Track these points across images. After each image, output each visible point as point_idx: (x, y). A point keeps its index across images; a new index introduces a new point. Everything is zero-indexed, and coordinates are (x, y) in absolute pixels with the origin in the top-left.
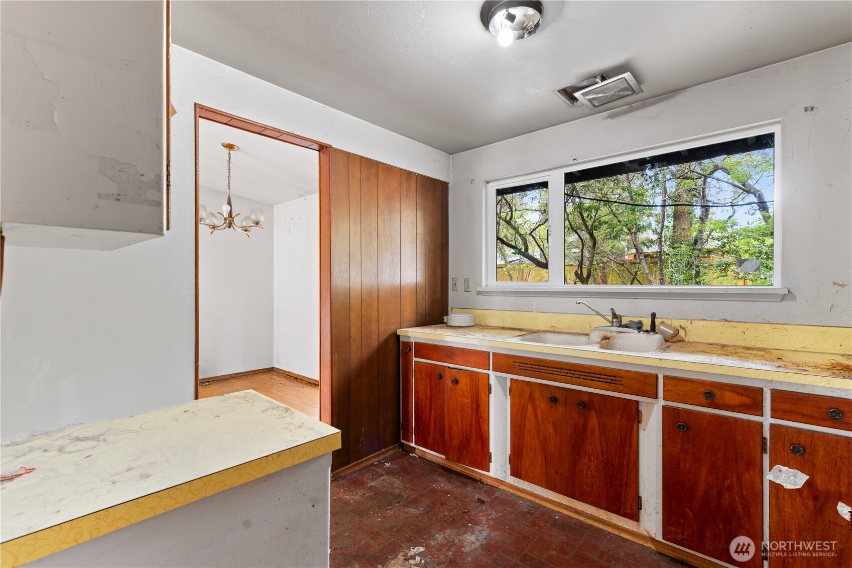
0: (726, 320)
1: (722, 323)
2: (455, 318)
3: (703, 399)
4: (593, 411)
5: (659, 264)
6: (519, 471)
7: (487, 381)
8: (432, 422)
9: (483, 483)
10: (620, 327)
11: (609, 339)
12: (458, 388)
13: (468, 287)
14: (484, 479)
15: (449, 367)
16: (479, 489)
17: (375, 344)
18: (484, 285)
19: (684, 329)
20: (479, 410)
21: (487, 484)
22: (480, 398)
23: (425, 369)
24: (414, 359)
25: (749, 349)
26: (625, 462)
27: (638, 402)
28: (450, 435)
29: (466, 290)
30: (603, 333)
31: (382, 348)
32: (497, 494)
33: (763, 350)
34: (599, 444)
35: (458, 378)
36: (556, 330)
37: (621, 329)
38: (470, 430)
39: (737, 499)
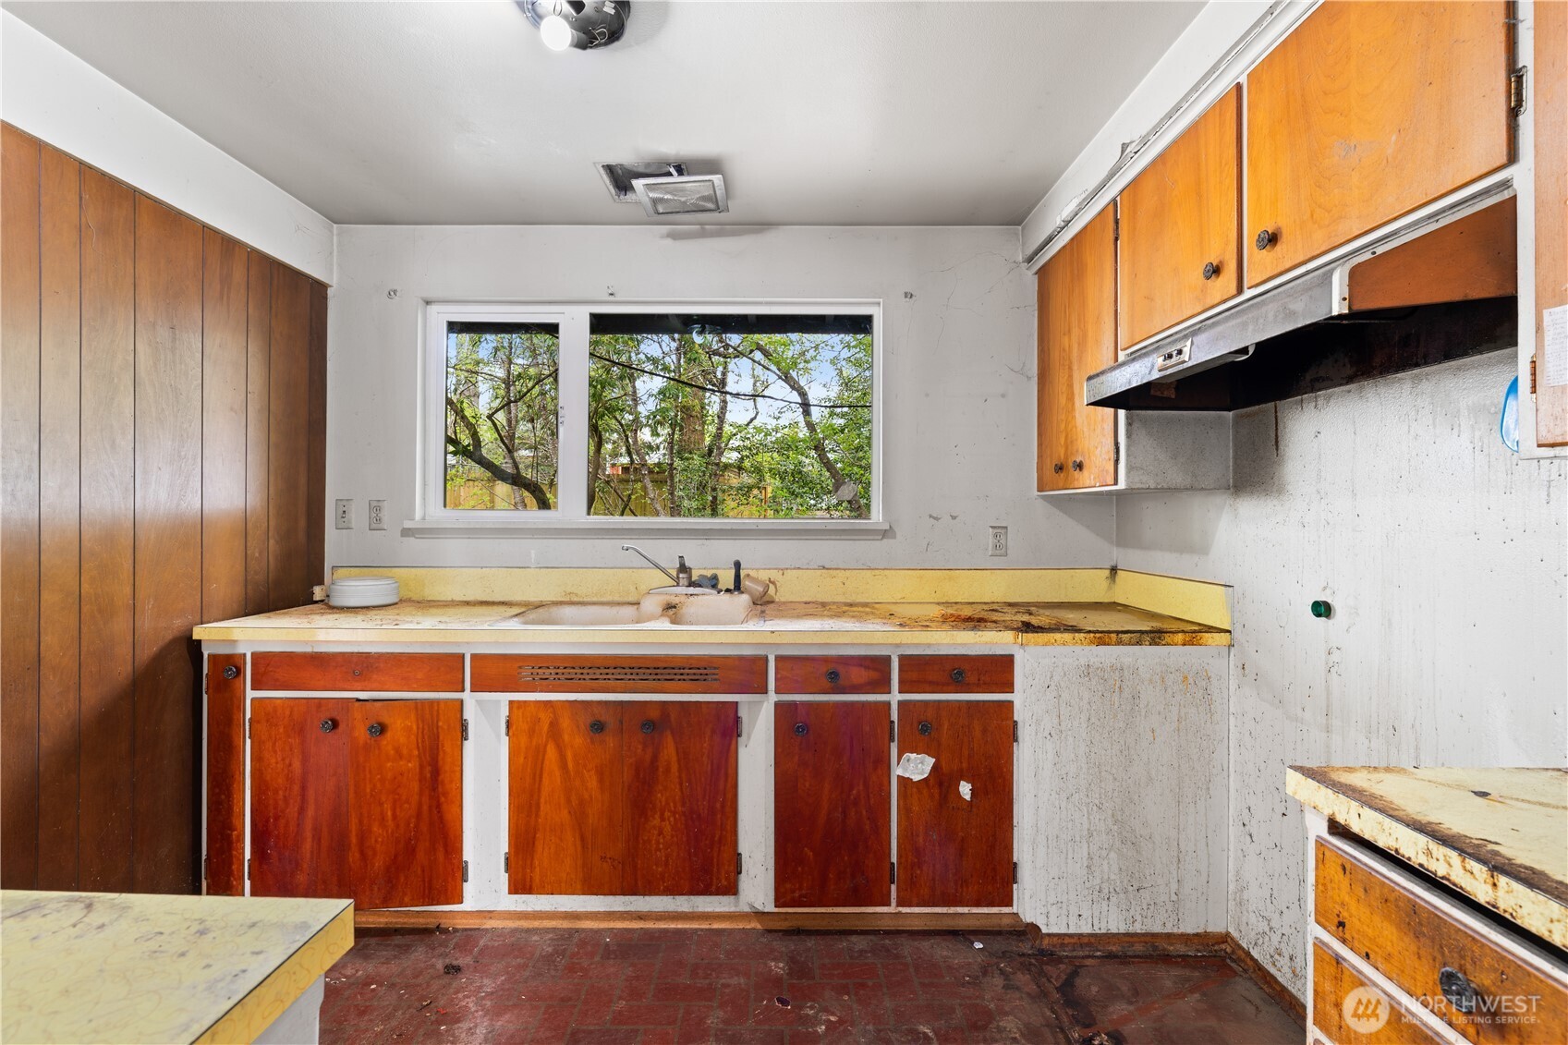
0: (824, 568)
1: (819, 572)
2: (352, 589)
3: (826, 683)
4: (668, 733)
5: (668, 484)
6: (528, 880)
7: (459, 716)
8: (308, 834)
9: (445, 931)
10: (689, 586)
11: (675, 607)
12: (385, 743)
13: (379, 520)
14: (445, 923)
15: (358, 700)
16: (440, 945)
17: (122, 670)
18: (418, 515)
19: (773, 583)
20: (440, 778)
21: (456, 930)
22: (441, 753)
23: (288, 713)
24: (251, 694)
25: (851, 605)
26: (718, 805)
27: (736, 703)
28: (362, 853)
29: (374, 526)
30: (663, 599)
31: (146, 682)
32: (482, 943)
33: (865, 605)
34: (678, 786)
35: (386, 719)
36: (575, 599)
37: (692, 590)
38: (416, 826)
39: (864, 813)
